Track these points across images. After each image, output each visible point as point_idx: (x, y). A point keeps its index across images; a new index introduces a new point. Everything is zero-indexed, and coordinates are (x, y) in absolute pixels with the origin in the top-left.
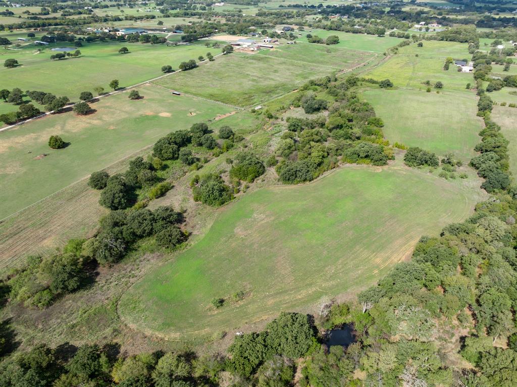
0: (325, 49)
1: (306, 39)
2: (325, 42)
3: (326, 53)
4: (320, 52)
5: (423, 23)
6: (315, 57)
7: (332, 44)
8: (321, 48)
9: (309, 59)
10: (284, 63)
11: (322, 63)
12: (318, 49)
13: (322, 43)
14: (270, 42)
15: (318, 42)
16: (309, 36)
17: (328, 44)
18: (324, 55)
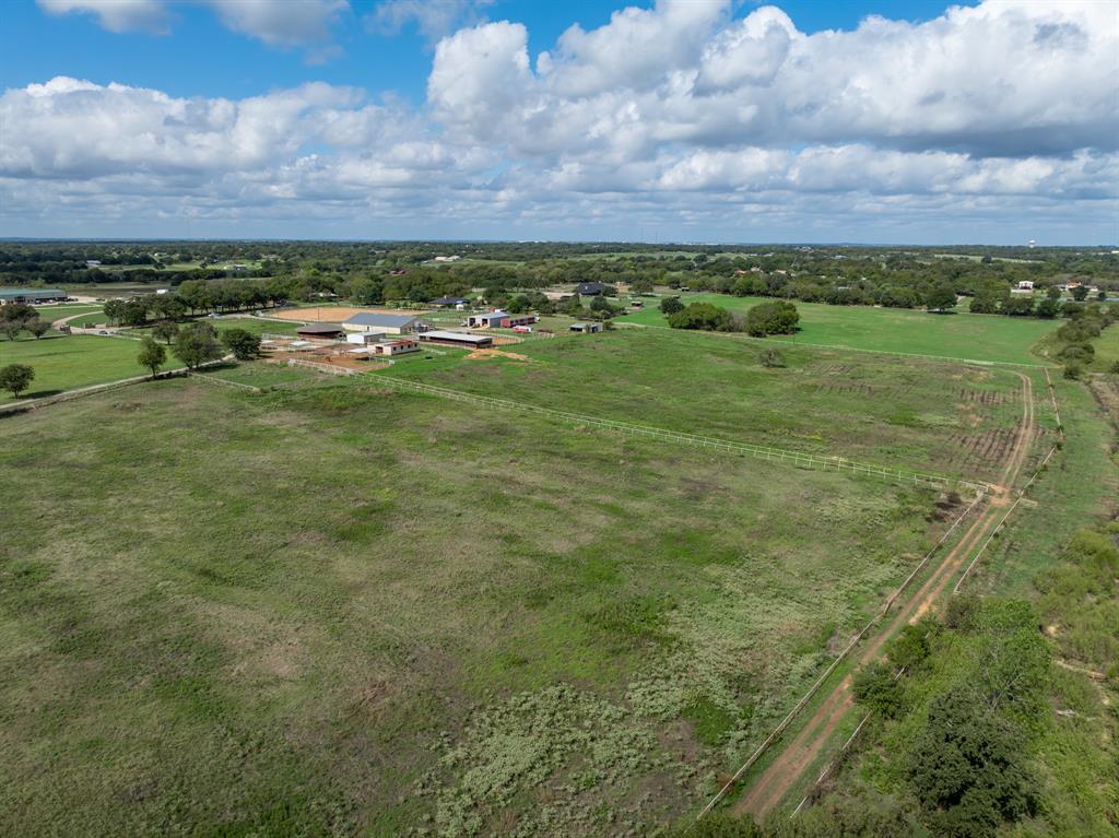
0: (752, 352)
1: (661, 318)
2: (743, 324)
3: (758, 368)
4: (729, 365)
5: (1030, 284)
6: (705, 389)
7: (775, 332)
8: (733, 349)
9: (672, 402)
10: (499, 432)
11: (758, 427)
12: (713, 353)
13: (730, 330)
14: (498, 325)
15: (712, 325)
16: (670, 307)
17: (757, 334)
18: (753, 378)
